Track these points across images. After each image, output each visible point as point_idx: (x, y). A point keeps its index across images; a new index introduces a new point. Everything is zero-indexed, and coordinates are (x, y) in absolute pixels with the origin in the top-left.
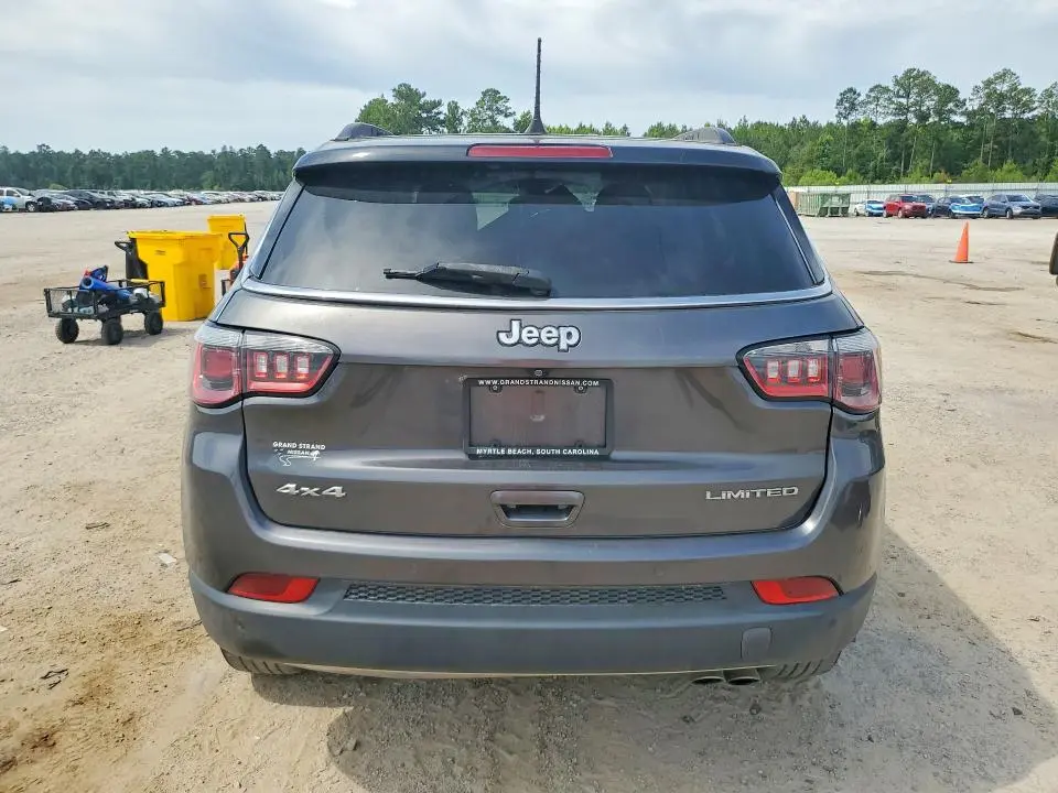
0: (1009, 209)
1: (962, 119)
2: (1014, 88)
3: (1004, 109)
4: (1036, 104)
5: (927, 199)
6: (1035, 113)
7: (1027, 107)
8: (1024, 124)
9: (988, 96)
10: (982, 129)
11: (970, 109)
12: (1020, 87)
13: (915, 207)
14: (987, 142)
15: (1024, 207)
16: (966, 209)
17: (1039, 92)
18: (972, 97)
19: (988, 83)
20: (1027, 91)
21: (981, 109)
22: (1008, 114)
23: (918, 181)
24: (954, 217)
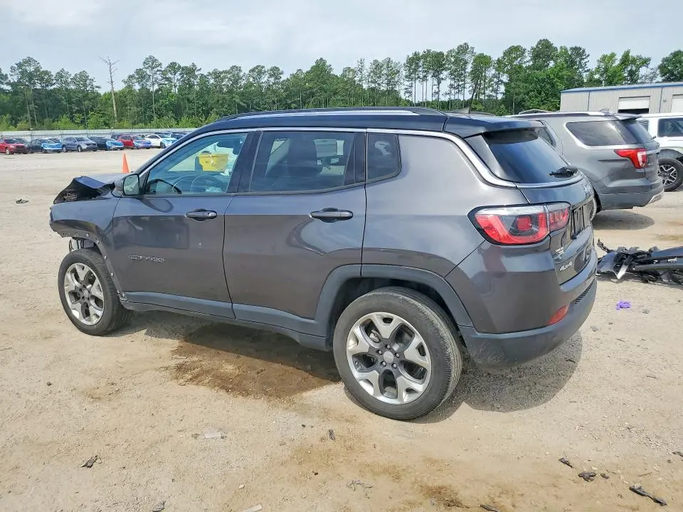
0: (79, 146)
1: (9, 88)
2: (37, 70)
3: (35, 83)
4: (54, 81)
5: (21, 140)
6: (55, 86)
7: (49, 83)
8: (50, 93)
9: (22, 73)
10: (24, 95)
11: (12, 81)
12: (42, 70)
13: (17, 147)
14: (29, 103)
15: (88, 145)
16: (53, 147)
17: (54, 73)
18: (11, 73)
19: (20, 65)
20: (46, 73)
21: (19, 81)
22: (38, 86)
23: (8, 129)
24: (46, 152)
